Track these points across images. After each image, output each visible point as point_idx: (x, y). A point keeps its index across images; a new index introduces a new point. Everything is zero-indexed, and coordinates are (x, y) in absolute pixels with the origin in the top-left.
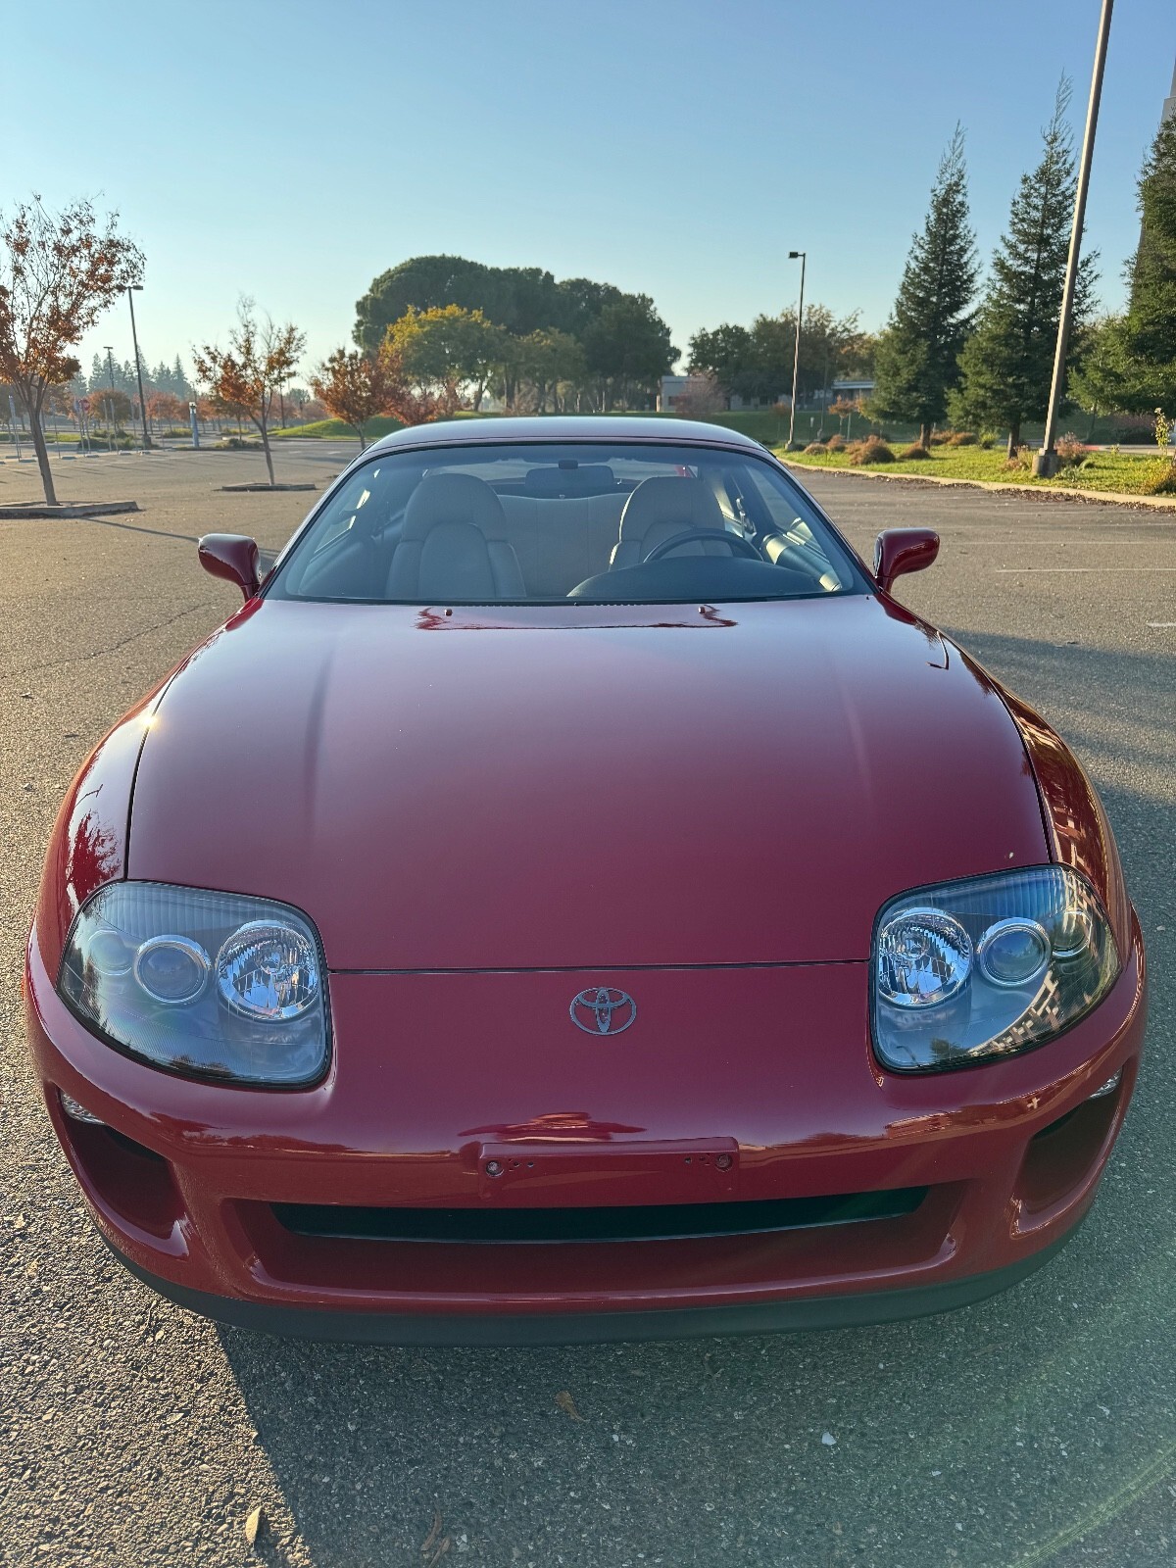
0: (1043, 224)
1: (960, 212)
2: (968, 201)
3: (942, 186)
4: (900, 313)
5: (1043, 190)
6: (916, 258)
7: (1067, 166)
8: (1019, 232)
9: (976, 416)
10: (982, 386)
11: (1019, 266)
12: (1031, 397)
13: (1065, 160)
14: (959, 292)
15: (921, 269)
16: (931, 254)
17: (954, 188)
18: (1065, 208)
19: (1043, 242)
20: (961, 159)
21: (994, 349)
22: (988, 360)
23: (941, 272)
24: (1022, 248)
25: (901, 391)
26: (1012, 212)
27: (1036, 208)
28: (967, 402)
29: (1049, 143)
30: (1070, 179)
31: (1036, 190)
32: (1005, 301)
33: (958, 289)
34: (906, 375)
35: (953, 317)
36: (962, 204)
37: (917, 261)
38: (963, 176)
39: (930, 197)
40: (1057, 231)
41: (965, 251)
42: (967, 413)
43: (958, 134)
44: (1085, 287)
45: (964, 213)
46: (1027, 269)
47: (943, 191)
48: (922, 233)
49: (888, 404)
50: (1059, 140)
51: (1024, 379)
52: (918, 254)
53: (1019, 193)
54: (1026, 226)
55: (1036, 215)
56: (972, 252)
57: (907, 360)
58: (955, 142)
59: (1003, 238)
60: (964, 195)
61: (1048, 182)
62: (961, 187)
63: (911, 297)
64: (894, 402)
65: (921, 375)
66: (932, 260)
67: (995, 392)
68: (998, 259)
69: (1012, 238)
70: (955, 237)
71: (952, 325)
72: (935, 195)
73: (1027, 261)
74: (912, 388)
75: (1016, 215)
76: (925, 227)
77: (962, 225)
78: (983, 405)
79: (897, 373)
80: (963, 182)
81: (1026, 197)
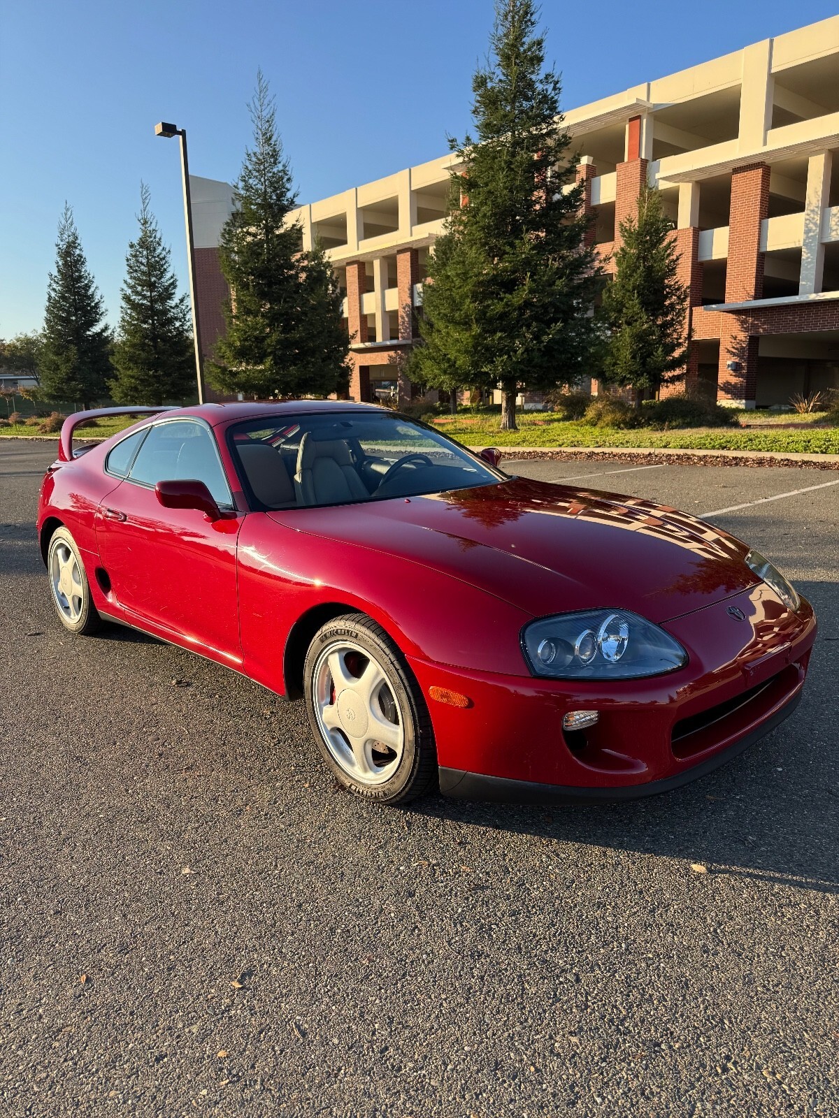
0: (149, 275)
1: (80, 261)
2: (84, 254)
3: (63, 243)
4: (50, 327)
5: (145, 253)
6: (54, 290)
7: (157, 239)
8: (135, 278)
9: (132, 396)
10: (132, 377)
11: (139, 300)
12: (167, 384)
13: (155, 236)
14: (91, 314)
15: (59, 297)
16: (65, 287)
17: (72, 245)
18: (162, 266)
19: (152, 286)
20: (73, 226)
21: (135, 353)
22: (132, 359)
23: (74, 300)
24: (139, 288)
25: (62, 381)
26: (128, 265)
27: (143, 264)
28: (124, 388)
29: (143, 224)
30: (161, 248)
31: (140, 252)
32: (136, 322)
33: (89, 312)
34: (64, 370)
35: (89, 331)
36: (79, 255)
37: (56, 292)
38: (77, 238)
39: (56, 250)
40: (160, 278)
41: (89, 287)
42: (126, 395)
43: (67, 210)
44: (185, 315)
45: (83, 262)
46: (145, 302)
47: (65, 246)
48: (55, 273)
49: (55, 390)
50: (149, 223)
51: (160, 373)
52: (54, 287)
53: (129, 253)
54: (139, 275)
55: (144, 268)
56: (94, 288)
57: (63, 359)
58: (66, 214)
59: (125, 282)
60: (81, 250)
61: (147, 249)
62: (77, 245)
63: (57, 316)
64: (59, 388)
65: (75, 370)
66: (66, 292)
67: (141, 380)
68: (125, 294)
69: (131, 282)
70: (80, 277)
71: (90, 336)
72: (59, 248)
73: (144, 297)
74: (70, 379)
75: (131, 267)
76: (57, 269)
77: (83, 270)
78: (135, 389)
79: (57, 368)
80: (78, 241)
81: (135, 256)
